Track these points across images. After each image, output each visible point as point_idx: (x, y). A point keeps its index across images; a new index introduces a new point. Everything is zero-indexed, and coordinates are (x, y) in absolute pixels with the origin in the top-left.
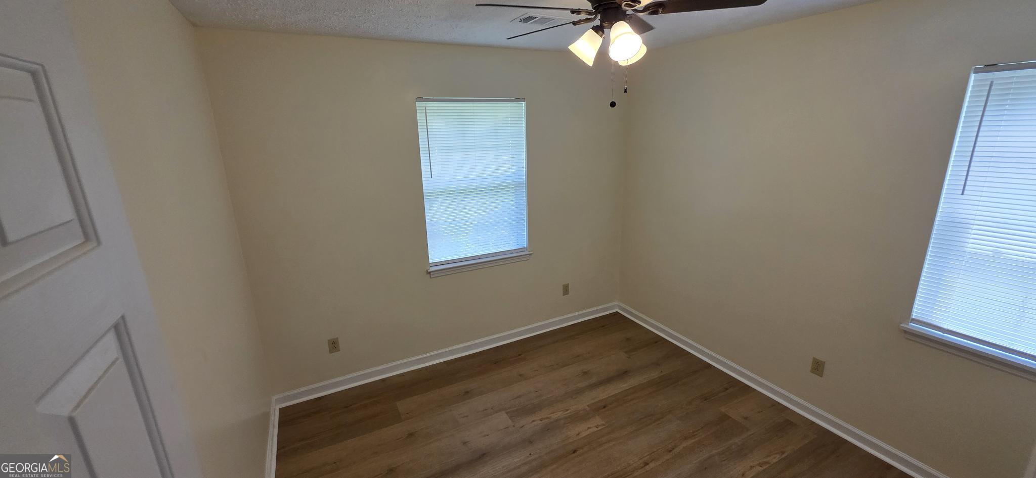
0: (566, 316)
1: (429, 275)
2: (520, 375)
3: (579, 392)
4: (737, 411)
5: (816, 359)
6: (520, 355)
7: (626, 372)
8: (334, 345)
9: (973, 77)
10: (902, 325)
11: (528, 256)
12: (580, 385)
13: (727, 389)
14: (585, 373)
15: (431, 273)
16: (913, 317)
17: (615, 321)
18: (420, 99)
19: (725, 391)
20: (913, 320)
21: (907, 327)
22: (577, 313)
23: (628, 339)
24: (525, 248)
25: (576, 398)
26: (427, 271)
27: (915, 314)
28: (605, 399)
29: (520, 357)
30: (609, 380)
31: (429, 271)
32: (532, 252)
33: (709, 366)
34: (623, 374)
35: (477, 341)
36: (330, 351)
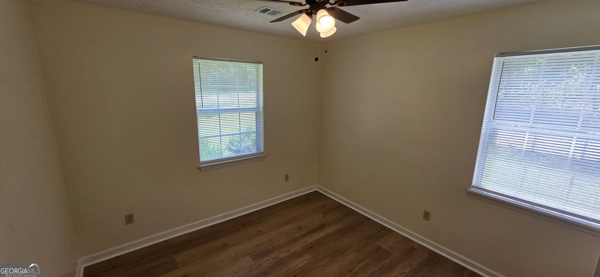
0: (288, 194)
1: (199, 170)
2: (259, 232)
3: (296, 240)
4: (386, 244)
5: (426, 211)
6: (259, 219)
7: (323, 225)
8: (130, 219)
9: (495, 59)
10: (468, 189)
11: (264, 157)
12: (297, 235)
13: (379, 232)
14: (299, 228)
15: (201, 169)
16: (473, 185)
17: (315, 196)
18: (196, 57)
19: (378, 233)
20: (473, 186)
21: (470, 190)
22: (294, 192)
23: (323, 206)
24: (262, 152)
25: (294, 243)
26: (198, 167)
27: (474, 183)
28: (311, 243)
29: (258, 220)
30: (314, 231)
31: (200, 167)
32: (266, 155)
33: (369, 219)
34: (322, 227)
35: (231, 212)
36: (126, 223)
